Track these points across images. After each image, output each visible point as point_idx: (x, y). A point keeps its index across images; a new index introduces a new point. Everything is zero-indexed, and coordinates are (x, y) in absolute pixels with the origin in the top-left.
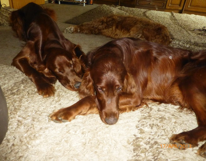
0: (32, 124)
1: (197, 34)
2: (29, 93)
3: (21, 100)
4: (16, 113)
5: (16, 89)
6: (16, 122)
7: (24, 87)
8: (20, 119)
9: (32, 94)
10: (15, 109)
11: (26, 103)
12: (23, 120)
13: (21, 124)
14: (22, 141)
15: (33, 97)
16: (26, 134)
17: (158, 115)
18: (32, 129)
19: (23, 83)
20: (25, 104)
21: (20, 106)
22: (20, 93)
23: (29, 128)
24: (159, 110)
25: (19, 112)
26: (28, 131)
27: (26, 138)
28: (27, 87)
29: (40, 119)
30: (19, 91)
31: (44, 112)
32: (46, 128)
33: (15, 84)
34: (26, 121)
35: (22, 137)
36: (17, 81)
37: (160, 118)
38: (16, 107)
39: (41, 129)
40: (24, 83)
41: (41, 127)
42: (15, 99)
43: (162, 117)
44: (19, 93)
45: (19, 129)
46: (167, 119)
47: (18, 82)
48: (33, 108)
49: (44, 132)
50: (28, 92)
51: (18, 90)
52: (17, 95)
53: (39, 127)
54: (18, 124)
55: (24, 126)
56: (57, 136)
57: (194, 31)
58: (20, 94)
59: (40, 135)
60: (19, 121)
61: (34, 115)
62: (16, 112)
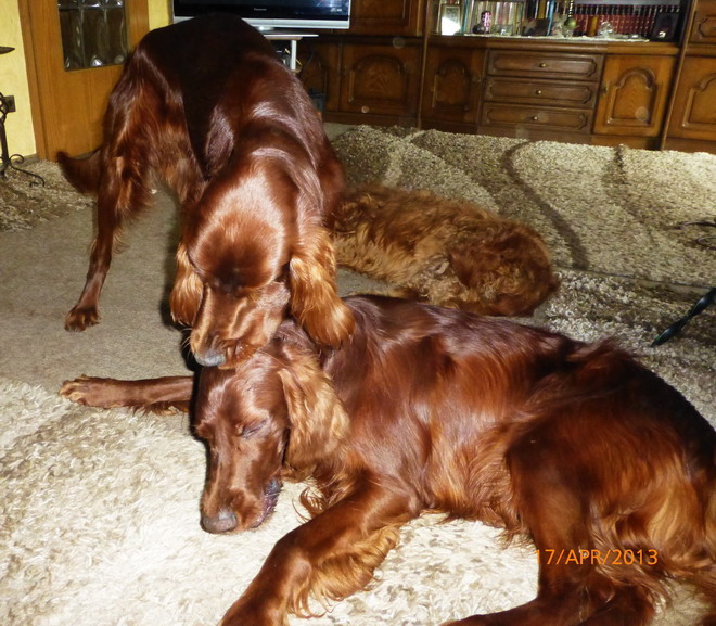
0: (47, 570)
1: (685, 245)
2: (52, 474)
3: (28, 494)
4: (9, 535)
5: (20, 458)
6: (6, 561)
7: (42, 453)
8: (18, 551)
9: (61, 475)
10: (9, 520)
11: (41, 503)
12: (26, 555)
13: (18, 568)
14: (14, 617)
15: (63, 485)
16: (26, 598)
17: (426, 557)
18: (44, 583)
19: (40, 439)
20: (38, 506)
21: (23, 513)
22: (28, 471)
23: (37, 579)
24: (433, 543)
25: (17, 532)
26: (32, 588)
27: (25, 608)
28: (49, 454)
29: (71, 555)
30: (26, 464)
31: (86, 535)
32: (84, 583)
33: (18, 441)
34: (33, 560)
35: (15, 604)
36: (26, 434)
37: (430, 568)
38: (12, 516)
39: (69, 583)
40: (42, 439)
41: (70, 578)
42: (12, 490)
43: (436, 565)
44: (25, 471)
45: (10, 582)
46: (453, 571)
47: (26, 437)
48: (55, 520)
49: (76, 594)
50: (49, 469)
51: (25, 461)
52: (20, 477)
53: (64, 579)
54: (9, 567)
55: (26, 574)
56: (109, 608)
57: (679, 228)
58: (26, 475)
59: (64, 603)
60: (13, 558)
61: (56, 543)
62: (10, 530)
